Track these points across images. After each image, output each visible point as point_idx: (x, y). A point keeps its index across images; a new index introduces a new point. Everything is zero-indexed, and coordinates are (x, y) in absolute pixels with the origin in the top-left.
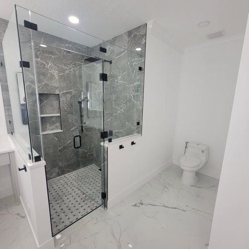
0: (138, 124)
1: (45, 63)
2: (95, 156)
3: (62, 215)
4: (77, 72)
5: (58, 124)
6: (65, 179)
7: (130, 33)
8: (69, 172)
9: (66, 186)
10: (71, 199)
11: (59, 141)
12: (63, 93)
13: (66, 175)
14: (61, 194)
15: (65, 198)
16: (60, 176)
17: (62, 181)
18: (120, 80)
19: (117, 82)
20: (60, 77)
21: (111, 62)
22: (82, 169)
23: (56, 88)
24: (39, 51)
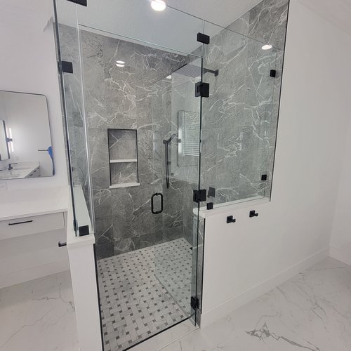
0: (264, 178)
1: (118, 84)
2: (185, 225)
3: (128, 319)
4: (163, 95)
5: (134, 175)
6: (140, 256)
7: (253, 12)
8: (146, 245)
9: (139, 267)
10: (145, 292)
11: (134, 199)
12: (143, 129)
13: (143, 250)
14: (131, 280)
15: (136, 289)
16: (133, 250)
17: (135, 259)
18: (231, 101)
19: (227, 104)
20: (139, 104)
21: (216, 73)
22: (166, 244)
23: (133, 121)
24: (111, 67)
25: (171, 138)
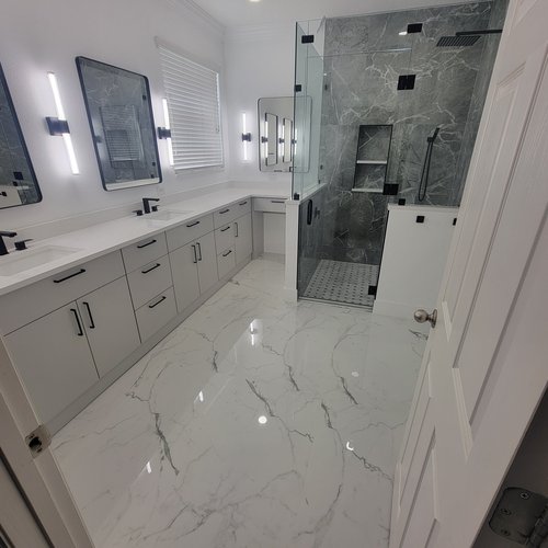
11: (376, 207)
12: (401, 123)
14: (346, 278)
15: (346, 284)
16: (365, 263)
23: (390, 114)
25: (436, 134)
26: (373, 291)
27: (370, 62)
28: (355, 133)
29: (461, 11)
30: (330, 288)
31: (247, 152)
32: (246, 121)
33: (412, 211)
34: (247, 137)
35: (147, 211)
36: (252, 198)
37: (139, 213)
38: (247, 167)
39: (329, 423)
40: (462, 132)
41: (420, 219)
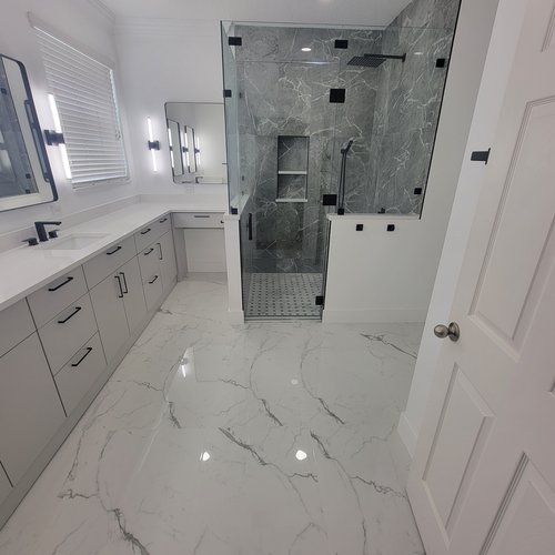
0: (417, 191)
1: (293, 83)
11: (301, 217)
12: (317, 135)
18: (410, 97)
19: (406, 101)
20: (315, 104)
21: (404, 58)
23: (306, 125)
25: (349, 146)
26: (320, 301)
27: (282, 74)
28: (274, 143)
29: (358, 35)
30: (270, 303)
31: (156, 162)
32: (153, 128)
33: (350, 221)
34: (155, 145)
35: (43, 239)
36: (171, 214)
37: (32, 242)
38: (157, 179)
39: (326, 454)
40: (369, 145)
41: (360, 228)
